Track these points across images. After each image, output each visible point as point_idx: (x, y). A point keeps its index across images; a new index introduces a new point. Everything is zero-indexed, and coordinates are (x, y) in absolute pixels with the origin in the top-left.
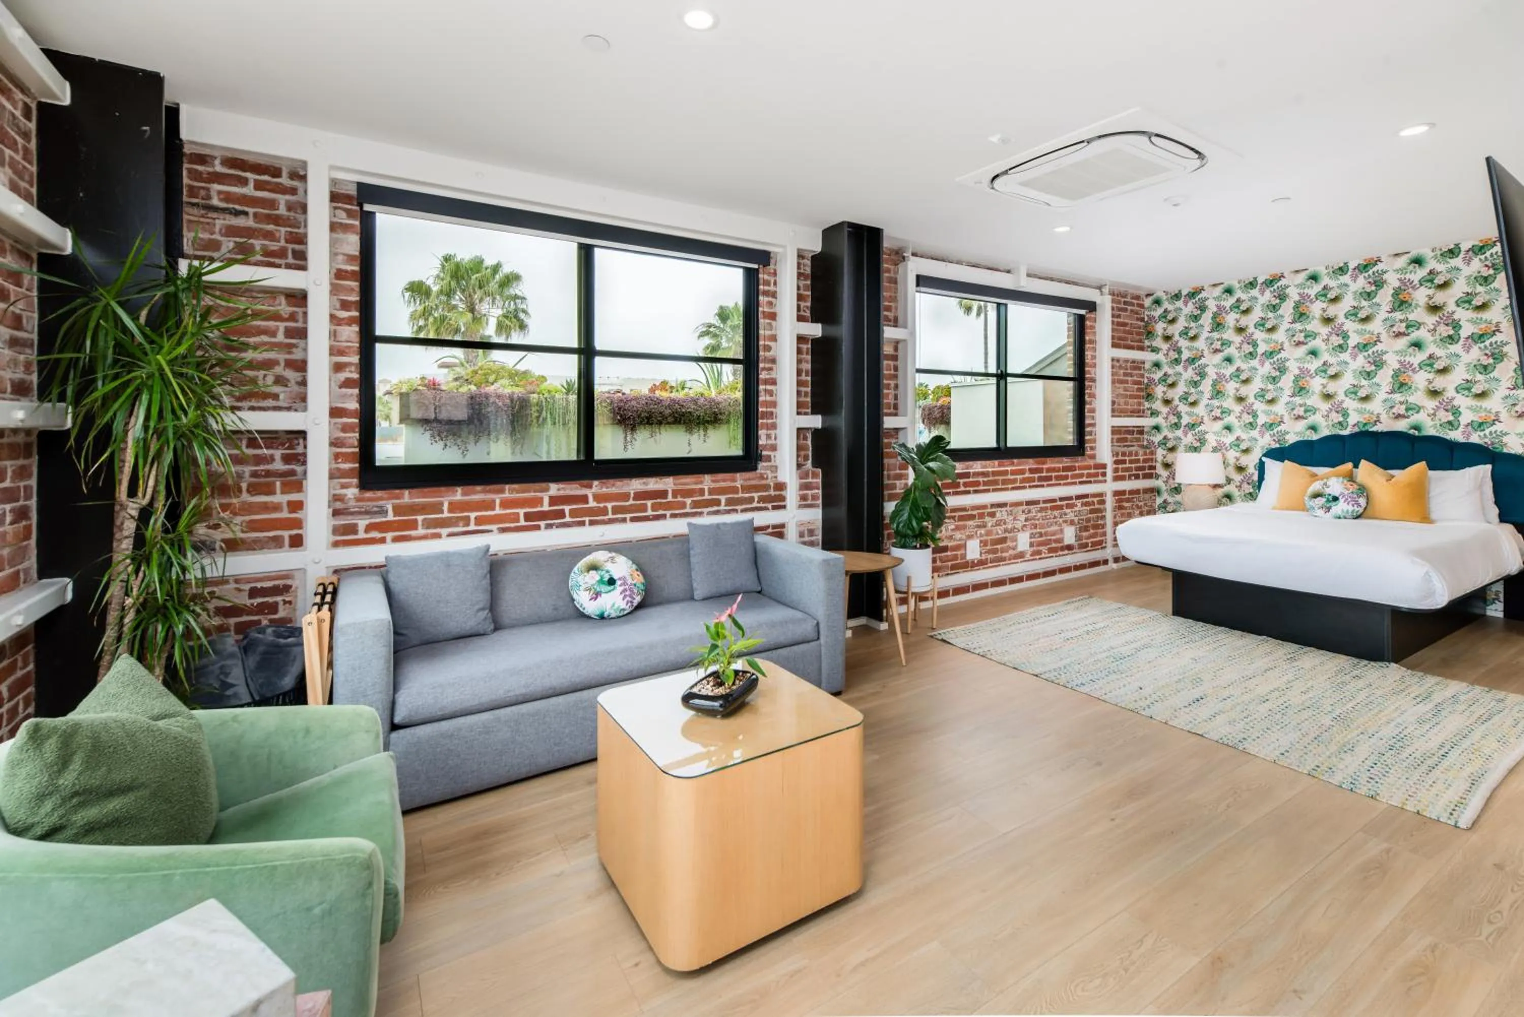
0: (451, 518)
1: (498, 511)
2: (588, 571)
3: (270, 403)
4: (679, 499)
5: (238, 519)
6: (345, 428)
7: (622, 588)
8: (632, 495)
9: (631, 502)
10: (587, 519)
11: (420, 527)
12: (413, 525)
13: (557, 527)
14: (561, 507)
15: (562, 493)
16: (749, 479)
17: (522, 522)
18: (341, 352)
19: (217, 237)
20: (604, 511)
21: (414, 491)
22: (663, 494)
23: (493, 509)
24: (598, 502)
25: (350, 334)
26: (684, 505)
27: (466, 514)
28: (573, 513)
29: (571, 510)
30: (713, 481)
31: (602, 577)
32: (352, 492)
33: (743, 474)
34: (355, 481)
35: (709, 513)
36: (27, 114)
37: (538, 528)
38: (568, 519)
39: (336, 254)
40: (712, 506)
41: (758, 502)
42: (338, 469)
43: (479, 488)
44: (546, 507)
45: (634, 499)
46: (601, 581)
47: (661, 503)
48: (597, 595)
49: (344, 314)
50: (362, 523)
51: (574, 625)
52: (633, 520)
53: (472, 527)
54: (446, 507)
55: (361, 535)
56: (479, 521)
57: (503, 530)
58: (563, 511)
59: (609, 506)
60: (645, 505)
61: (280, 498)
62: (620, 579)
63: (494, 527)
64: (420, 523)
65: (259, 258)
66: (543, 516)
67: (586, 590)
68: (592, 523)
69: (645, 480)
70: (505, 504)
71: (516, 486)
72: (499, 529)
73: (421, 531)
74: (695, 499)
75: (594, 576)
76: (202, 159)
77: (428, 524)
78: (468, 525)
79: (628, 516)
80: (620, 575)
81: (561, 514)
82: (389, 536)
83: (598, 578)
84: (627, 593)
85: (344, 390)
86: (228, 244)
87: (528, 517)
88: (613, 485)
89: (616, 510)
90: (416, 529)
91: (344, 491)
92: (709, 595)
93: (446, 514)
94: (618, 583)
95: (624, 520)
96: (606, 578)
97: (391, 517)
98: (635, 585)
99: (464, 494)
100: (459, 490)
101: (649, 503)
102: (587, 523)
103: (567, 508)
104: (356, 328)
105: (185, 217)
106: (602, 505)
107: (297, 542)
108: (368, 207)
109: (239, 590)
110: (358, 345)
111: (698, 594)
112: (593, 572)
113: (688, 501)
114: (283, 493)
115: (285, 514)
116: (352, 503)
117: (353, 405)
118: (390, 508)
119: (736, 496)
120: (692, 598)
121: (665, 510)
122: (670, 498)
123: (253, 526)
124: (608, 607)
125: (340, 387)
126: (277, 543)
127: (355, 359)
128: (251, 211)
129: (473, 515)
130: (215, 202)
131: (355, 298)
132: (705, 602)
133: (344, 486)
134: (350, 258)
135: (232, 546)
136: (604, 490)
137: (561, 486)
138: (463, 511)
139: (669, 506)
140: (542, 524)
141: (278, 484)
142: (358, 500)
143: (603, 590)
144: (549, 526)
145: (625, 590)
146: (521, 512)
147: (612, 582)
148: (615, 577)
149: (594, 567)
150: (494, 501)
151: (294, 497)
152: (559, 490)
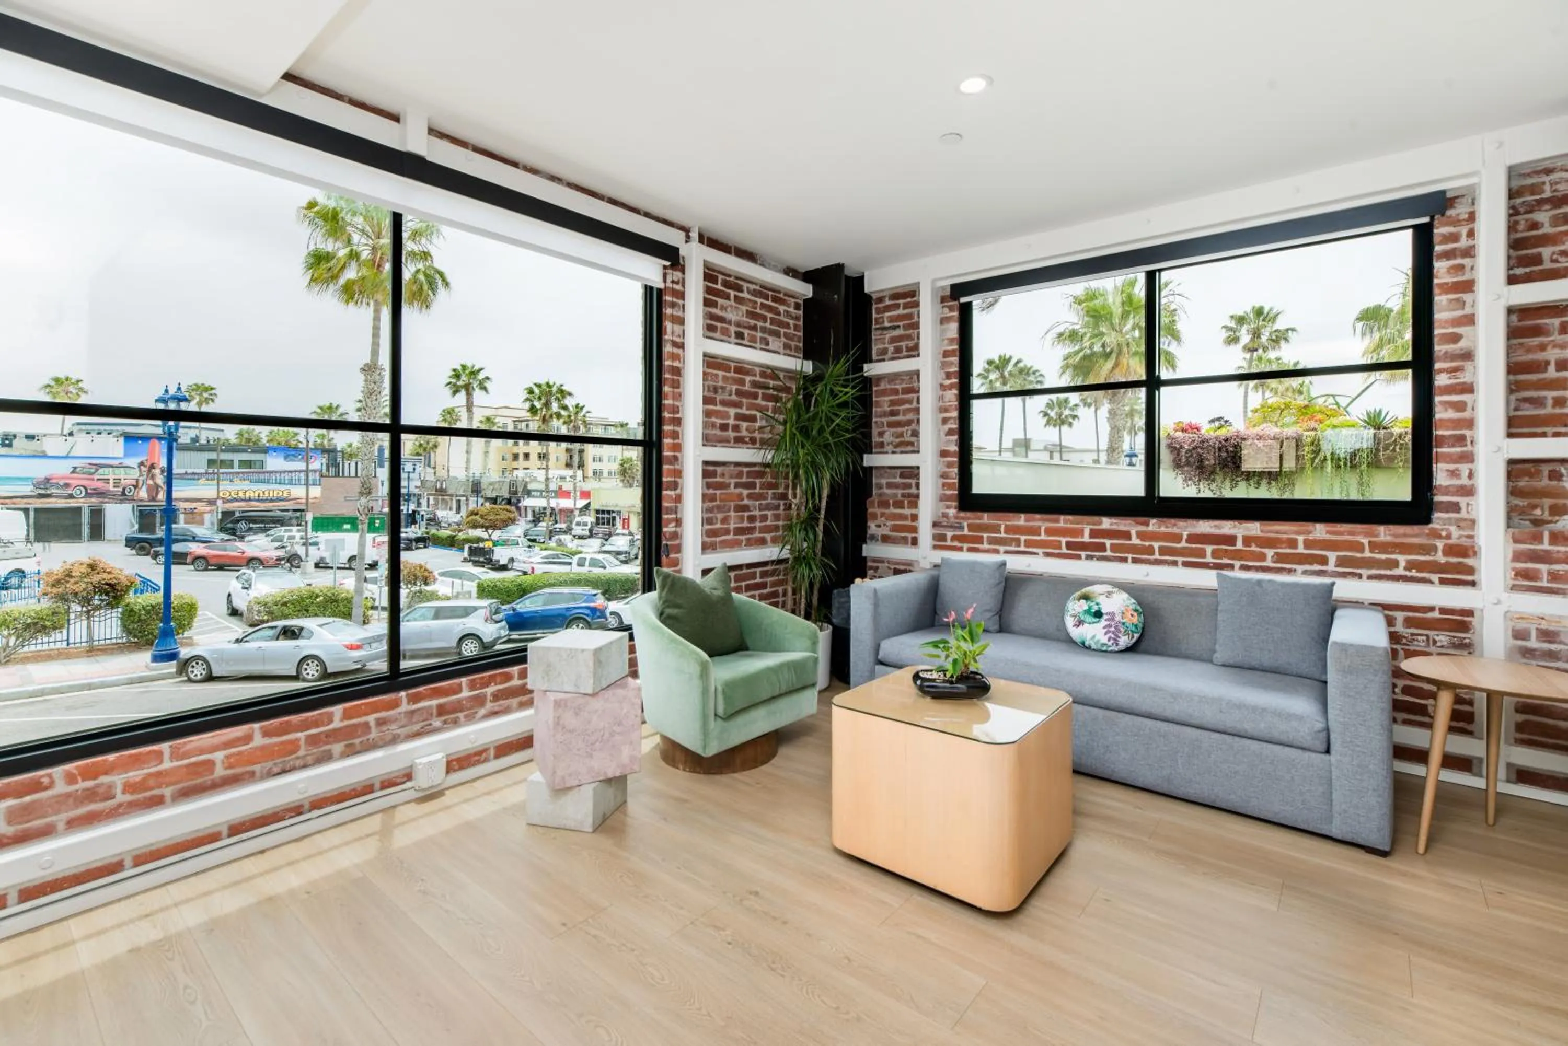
0: (1006, 538)
1: (1043, 537)
2: (1079, 600)
3: (910, 448)
4: (1254, 548)
5: (889, 523)
6: (949, 465)
7: (1107, 623)
8: (1185, 537)
9: (1183, 544)
10: (1130, 556)
11: (985, 543)
12: (980, 540)
13: (1098, 559)
14: (1102, 540)
15: (1115, 527)
16: (1405, 535)
17: (1064, 550)
18: (946, 410)
19: (887, 346)
20: (1150, 551)
21: (991, 514)
22: (1231, 540)
23: (1039, 535)
24: (1142, 540)
25: (952, 396)
26: (1263, 557)
27: (1017, 536)
28: (1114, 548)
29: (1112, 545)
30: (1328, 532)
31: (1090, 608)
32: (952, 512)
33: (1391, 527)
34: (955, 504)
35: (1305, 572)
36: (797, 307)
37: (1079, 557)
38: (1109, 553)
39: (943, 340)
40: (1311, 564)
41: (1406, 569)
42: (944, 495)
43: (1038, 516)
44: (1086, 538)
45: (1187, 541)
46: (1088, 612)
47: (1226, 551)
48: (1080, 623)
49: (948, 382)
50: (949, 534)
51: (1063, 646)
52: (1186, 564)
53: (1022, 548)
54: (1002, 529)
55: (949, 543)
56: (1028, 543)
57: (1048, 555)
58: (1104, 545)
59: (1156, 545)
60: (1204, 551)
61: (907, 511)
62: (1107, 614)
63: (1040, 551)
64: (985, 540)
65: (905, 353)
66: (1083, 546)
67: (1072, 616)
68: (1135, 561)
69: (1217, 523)
70: (1049, 532)
71: (1070, 517)
72: (1044, 553)
73: (986, 546)
74: (1280, 551)
75: (1084, 605)
76: (880, 300)
77: (992, 541)
78: (1019, 546)
79: (1180, 560)
80: (1110, 610)
81: (1102, 547)
82: (965, 546)
83: (1086, 608)
84: (1114, 630)
85: (948, 437)
86: (891, 349)
87: (1069, 545)
88: (1175, 525)
89: (1163, 551)
90: (982, 543)
91: (947, 511)
92: (1231, 662)
93: (1003, 535)
94: (1105, 617)
95: (1175, 563)
96: (1095, 608)
97: (966, 532)
98: (1123, 624)
99: (1026, 520)
100: (1023, 516)
101: (1209, 549)
102: (1130, 560)
103: (1108, 543)
104: (955, 391)
105: (873, 337)
106: (1147, 544)
107: (915, 542)
108: (963, 300)
109: (889, 568)
110: (956, 403)
111: (1219, 657)
112: (1083, 601)
113: (1270, 553)
114: (908, 508)
115: (909, 523)
116: (952, 520)
117: (954, 448)
118: (965, 524)
119: (1359, 555)
120: (1210, 661)
121: (1233, 559)
122: (1239, 545)
123: (895, 529)
124: (1089, 637)
125: (946, 435)
126: (904, 541)
127: (955, 414)
128: (901, 324)
129: (1023, 538)
130: (887, 324)
131: (955, 369)
132: (1223, 668)
133: (948, 507)
134: (951, 341)
135: (886, 539)
136: (1163, 529)
137: (1114, 520)
138: (1015, 533)
139: (1238, 555)
140: (1083, 554)
141: (906, 502)
142: (956, 518)
143: (1087, 620)
144: (1089, 558)
145: (1110, 626)
146: (1064, 540)
147: (1098, 614)
148: (1103, 611)
149: (1086, 597)
150: (1040, 528)
151: (914, 511)
152: (1111, 524)
